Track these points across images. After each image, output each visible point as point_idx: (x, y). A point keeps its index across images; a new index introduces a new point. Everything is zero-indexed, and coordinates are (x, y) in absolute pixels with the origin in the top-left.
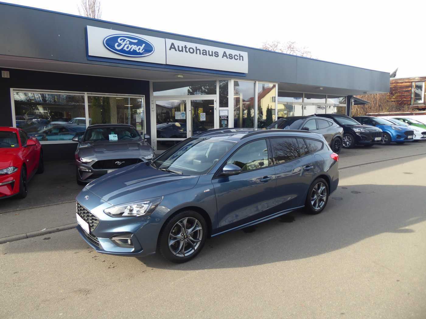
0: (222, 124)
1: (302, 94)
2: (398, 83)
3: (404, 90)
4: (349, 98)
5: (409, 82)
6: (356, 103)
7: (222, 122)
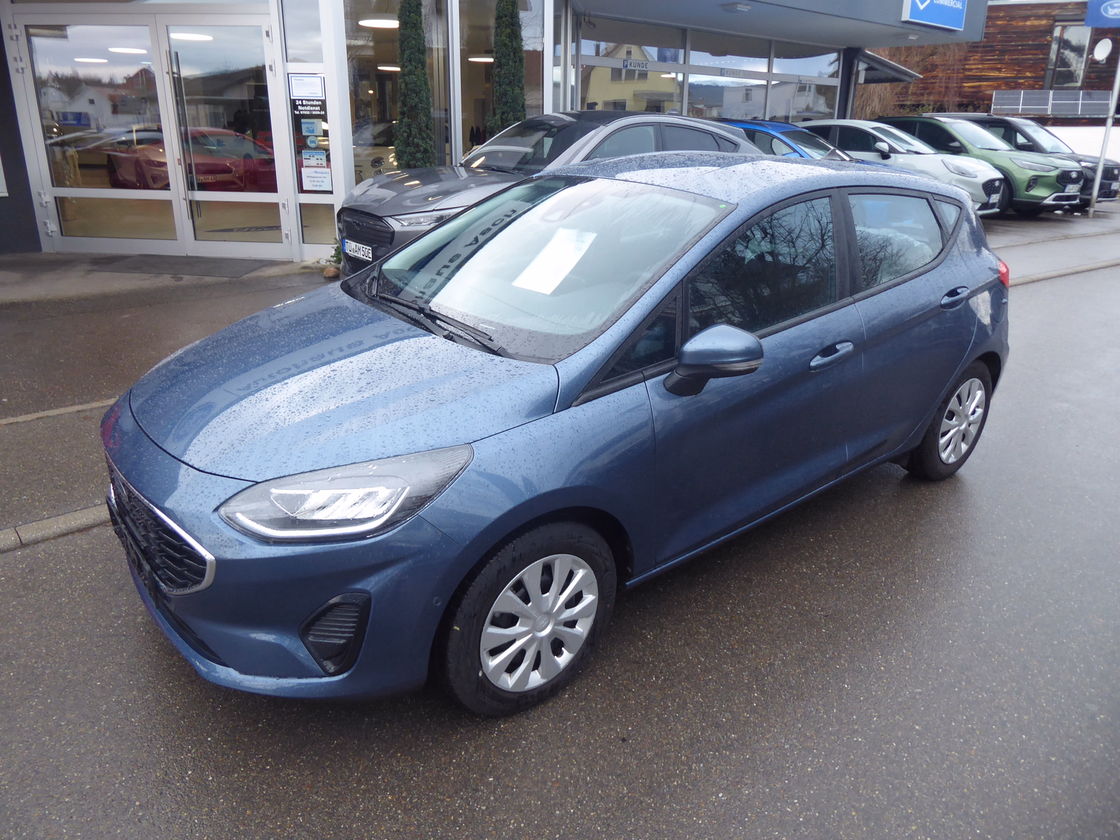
0: (304, 133)
1: (684, 31)
2: (1013, 18)
3: (1030, 42)
4: (850, 56)
5: (1047, 16)
6: (872, 73)
7: (304, 127)
